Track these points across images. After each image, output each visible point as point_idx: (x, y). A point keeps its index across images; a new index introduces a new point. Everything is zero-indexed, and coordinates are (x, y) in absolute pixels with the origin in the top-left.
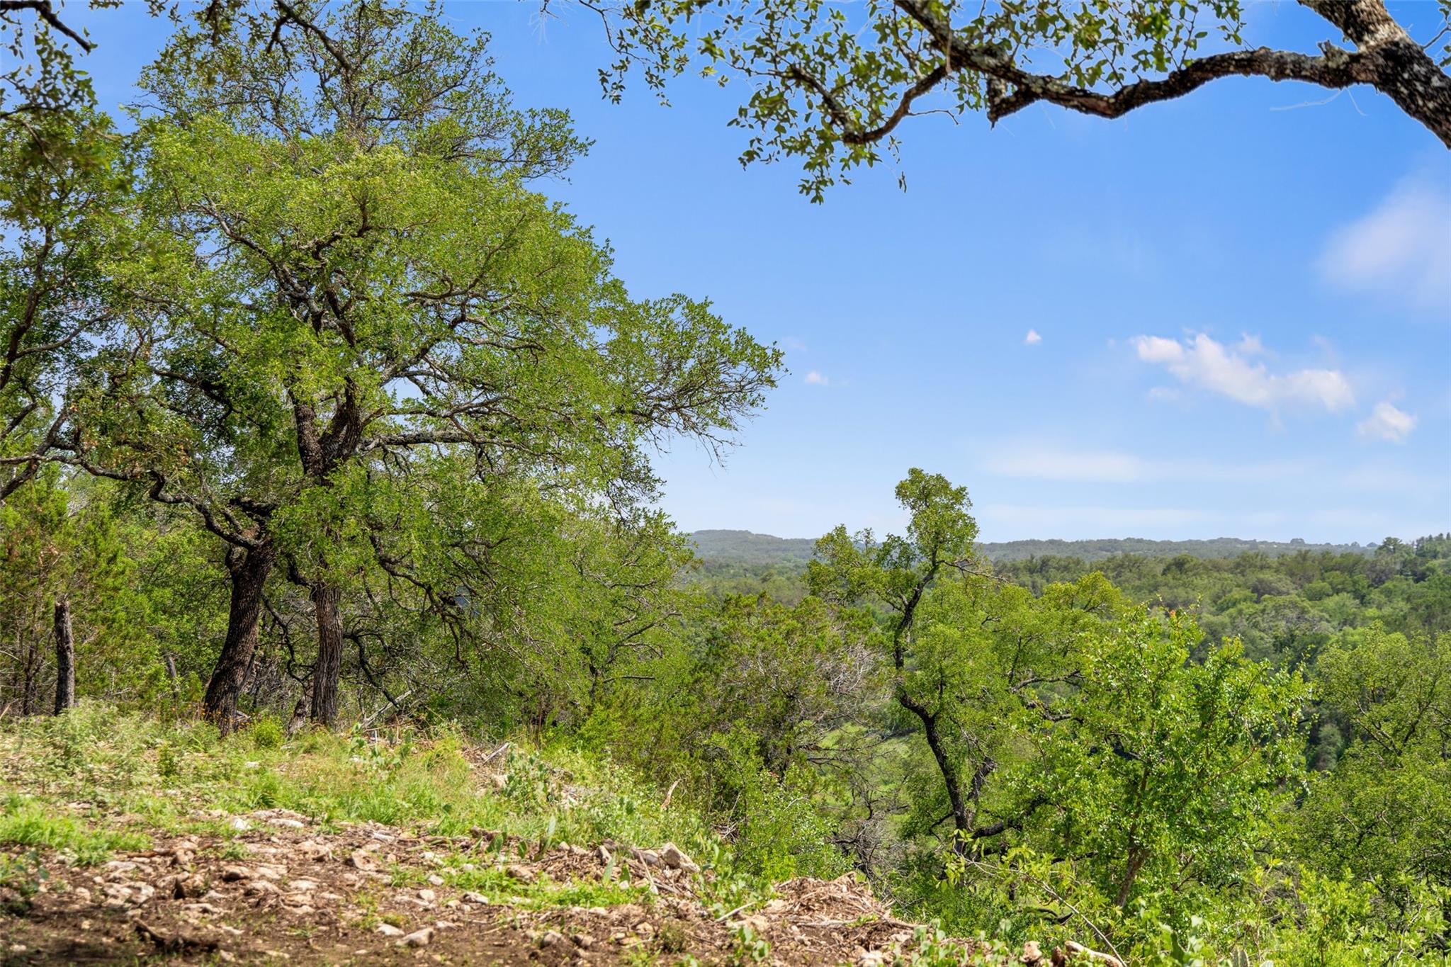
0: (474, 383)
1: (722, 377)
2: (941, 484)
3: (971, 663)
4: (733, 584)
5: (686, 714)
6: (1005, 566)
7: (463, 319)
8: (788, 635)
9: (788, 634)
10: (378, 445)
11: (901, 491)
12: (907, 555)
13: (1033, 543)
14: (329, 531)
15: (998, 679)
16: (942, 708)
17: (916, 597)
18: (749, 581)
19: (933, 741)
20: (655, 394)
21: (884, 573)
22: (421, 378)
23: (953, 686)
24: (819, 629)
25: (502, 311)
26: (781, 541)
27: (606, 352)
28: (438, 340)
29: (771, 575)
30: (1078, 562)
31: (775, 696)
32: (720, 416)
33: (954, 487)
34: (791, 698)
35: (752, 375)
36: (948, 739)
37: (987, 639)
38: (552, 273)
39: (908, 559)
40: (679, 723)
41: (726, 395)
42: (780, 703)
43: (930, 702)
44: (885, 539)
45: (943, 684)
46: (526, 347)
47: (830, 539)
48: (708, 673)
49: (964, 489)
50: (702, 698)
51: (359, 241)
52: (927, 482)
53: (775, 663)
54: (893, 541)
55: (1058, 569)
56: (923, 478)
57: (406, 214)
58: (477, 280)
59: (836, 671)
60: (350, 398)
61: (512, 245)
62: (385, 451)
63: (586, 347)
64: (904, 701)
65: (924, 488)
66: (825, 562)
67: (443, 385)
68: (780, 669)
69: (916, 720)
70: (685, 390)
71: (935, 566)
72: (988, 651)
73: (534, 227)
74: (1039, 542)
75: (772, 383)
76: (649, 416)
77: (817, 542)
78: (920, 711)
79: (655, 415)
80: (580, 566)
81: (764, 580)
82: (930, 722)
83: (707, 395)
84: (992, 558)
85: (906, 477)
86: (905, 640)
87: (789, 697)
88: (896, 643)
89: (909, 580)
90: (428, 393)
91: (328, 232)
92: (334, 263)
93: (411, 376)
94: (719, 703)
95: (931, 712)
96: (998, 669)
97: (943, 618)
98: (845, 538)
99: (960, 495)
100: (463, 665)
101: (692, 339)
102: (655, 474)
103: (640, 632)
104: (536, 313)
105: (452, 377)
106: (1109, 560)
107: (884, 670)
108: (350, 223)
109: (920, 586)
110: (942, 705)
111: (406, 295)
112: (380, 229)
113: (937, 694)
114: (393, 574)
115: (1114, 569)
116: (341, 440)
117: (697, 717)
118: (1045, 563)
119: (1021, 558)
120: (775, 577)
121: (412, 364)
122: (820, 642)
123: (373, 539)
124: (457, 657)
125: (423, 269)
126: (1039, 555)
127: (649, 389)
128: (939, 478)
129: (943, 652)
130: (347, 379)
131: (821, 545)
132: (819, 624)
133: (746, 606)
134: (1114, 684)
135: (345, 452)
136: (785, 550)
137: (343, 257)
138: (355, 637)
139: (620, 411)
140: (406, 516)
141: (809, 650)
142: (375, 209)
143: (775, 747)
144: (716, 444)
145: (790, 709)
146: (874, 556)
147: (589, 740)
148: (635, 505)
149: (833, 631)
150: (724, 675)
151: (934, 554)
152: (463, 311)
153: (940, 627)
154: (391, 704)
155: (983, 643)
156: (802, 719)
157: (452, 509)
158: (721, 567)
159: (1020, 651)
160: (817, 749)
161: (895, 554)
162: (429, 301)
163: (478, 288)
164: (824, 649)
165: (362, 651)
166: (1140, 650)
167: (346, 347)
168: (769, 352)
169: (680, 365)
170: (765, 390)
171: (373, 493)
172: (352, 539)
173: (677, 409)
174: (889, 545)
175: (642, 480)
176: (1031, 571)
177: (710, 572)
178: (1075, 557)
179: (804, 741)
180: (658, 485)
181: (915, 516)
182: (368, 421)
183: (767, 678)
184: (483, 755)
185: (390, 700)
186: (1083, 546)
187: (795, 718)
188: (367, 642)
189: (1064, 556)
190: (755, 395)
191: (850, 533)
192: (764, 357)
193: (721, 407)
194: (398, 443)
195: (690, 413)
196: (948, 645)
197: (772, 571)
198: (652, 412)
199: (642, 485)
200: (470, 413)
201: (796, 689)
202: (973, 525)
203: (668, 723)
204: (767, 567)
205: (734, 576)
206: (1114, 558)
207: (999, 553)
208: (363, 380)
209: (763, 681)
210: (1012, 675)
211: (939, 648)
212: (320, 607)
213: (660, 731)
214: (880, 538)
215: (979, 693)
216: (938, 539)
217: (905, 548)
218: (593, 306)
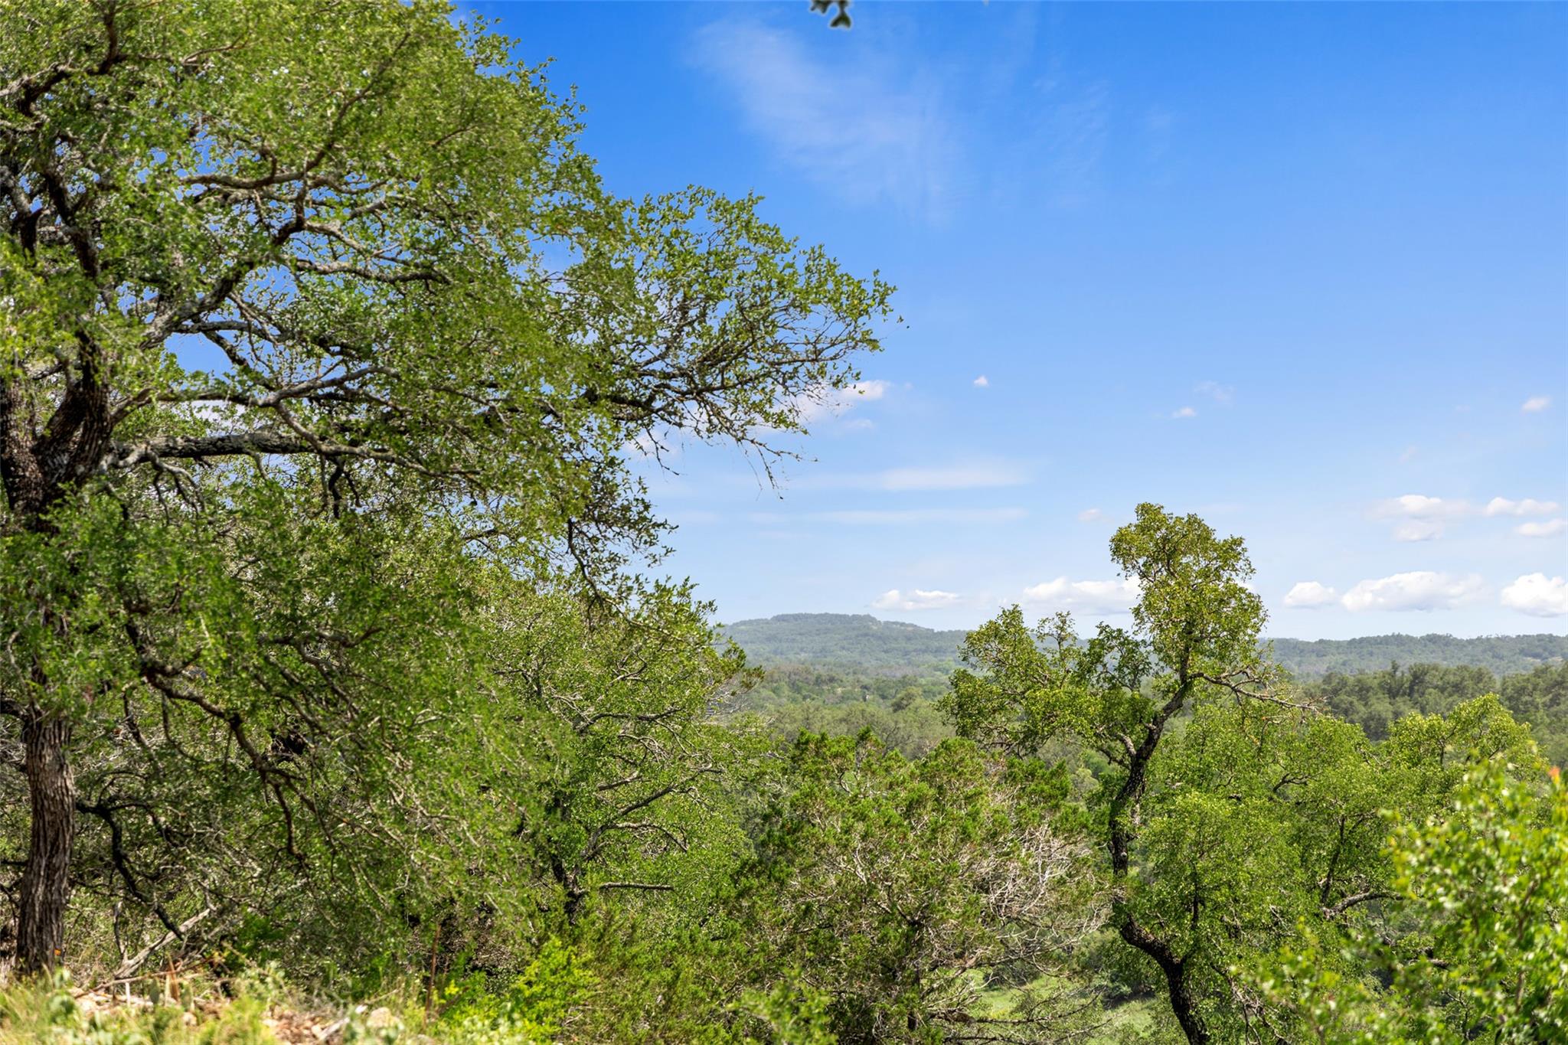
0: (323, 342)
1: (780, 335)
2: (1197, 534)
3: (1250, 862)
4: (841, 714)
5: (722, 953)
6: (1343, 683)
7: (299, 226)
8: (912, 807)
9: (910, 807)
10: (144, 458)
11: (1122, 547)
12: (1133, 665)
13: (1398, 640)
14: (49, 616)
15: (1300, 893)
16: (1197, 947)
17: (1151, 741)
18: (871, 709)
19: (1181, 1006)
20: (658, 366)
21: (1092, 695)
22: (228, 335)
23: (1217, 907)
24: (969, 799)
25: (372, 211)
26: (930, 635)
27: (564, 287)
28: (251, 265)
29: (910, 697)
30: (1479, 677)
31: (884, 922)
32: (776, 409)
33: (1221, 536)
34: (916, 926)
35: (837, 329)
36: (1209, 1004)
37: (1281, 819)
38: (460, 140)
39: (1136, 671)
40: (708, 970)
41: (785, 368)
42: (895, 932)
43: (1178, 937)
44: (1094, 634)
45: (1198, 900)
46: (414, 277)
47: (993, 632)
48: (763, 880)
49: (1238, 542)
50: (751, 923)
51: (105, 81)
52: (1170, 529)
53: (885, 861)
54: (1109, 637)
55: (1442, 690)
56: (1164, 521)
57: (188, 32)
58: (321, 155)
59: (998, 876)
60: (88, 369)
61: (386, 90)
62: (158, 468)
63: (525, 277)
64: (1128, 933)
65: (1165, 540)
66: (982, 672)
67: (266, 348)
68: (895, 874)
69: (1149, 968)
70: (714, 358)
71: (1186, 684)
72: (1282, 842)
73: (428, 57)
74: (1410, 639)
75: (873, 343)
76: (647, 406)
77: (969, 636)
78: (1158, 951)
79: (657, 404)
80: (536, 680)
81: (898, 707)
82: (1175, 972)
83: (753, 367)
84: (1322, 667)
85: (1131, 519)
86: (1131, 819)
87: (912, 924)
88: (1113, 824)
89: (1137, 709)
90: (241, 362)
91: (46, 66)
92: (57, 123)
93: (210, 331)
94: (783, 936)
95: (1179, 952)
96: (1300, 875)
97: (1202, 779)
98: (1021, 630)
99: (1231, 551)
100: (301, 865)
101: (728, 263)
102: (656, 515)
103: (646, 803)
104: (434, 215)
105: (285, 334)
106: (1538, 673)
107: (1090, 877)
108: (88, 48)
109: (1159, 721)
110: (1197, 941)
111: (190, 182)
112: (143, 61)
113: (1187, 921)
114: (170, 694)
115: (1547, 691)
116: (72, 447)
117: (742, 960)
118: (1418, 678)
119: (1375, 668)
120: (918, 701)
121: (212, 308)
122: (969, 824)
123: (132, 631)
124: (289, 848)
125: (223, 133)
126: (1407, 663)
127: (647, 356)
128: (1193, 521)
129: (1197, 843)
130: (80, 335)
131: (975, 642)
132: (970, 790)
133: (835, 756)
134: (1448, 904)
135: (81, 469)
136: (938, 651)
137: (71, 111)
138: (103, 811)
139: (592, 397)
140: (190, 588)
141: (951, 838)
142: (132, 23)
143: (886, 1016)
144: (770, 457)
145: (913, 943)
146: (1071, 664)
147: (530, 1002)
148: (621, 570)
149: (996, 802)
150: (795, 883)
151: (1184, 662)
152: (299, 210)
153: (1195, 797)
154: (171, 936)
155: (1274, 827)
156: (934, 967)
157: (278, 577)
158: (818, 681)
159: (1343, 841)
160: (965, 1019)
161: (1112, 659)
162: (240, 193)
163: (324, 171)
164: (979, 834)
165: (117, 836)
166: (1496, 843)
167: (78, 278)
168: (869, 288)
169: (703, 315)
170: (860, 357)
171: (133, 545)
172: (92, 630)
173: (698, 393)
174: (1102, 645)
175: (633, 525)
176: (1393, 693)
177: (798, 690)
178: (1474, 668)
179: (940, 1006)
180: (661, 532)
181: (1149, 593)
182: (122, 413)
183: (872, 889)
184: (316, 1029)
185: (171, 927)
186: (1491, 646)
187: (924, 964)
188: (129, 820)
189: (1452, 664)
190: (841, 365)
191: (1030, 622)
192: (858, 295)
193: (780, 389)
194: (184, 454)
195: (720, 403)
196: (1208, 830)
197: (914, 690)
198: (652, 399)
199: (633, 534)
200: (317, 399)
201: (926, 909)
202: (1256, 608)
203: (689, 971)
204: (904, 682)
205: (843, 699)
206: (1546, 670)
207: (1332, 660)
208: (111, 339)
209: (863, 895)
210: (1327, 886)
211: (1191, 834)
212: (34, 754)
213: (671, 985)
214: (1085, 631)
215: (1265, 920)
216: (1191, 637)
217: (1129, 647)
218: (539, 203)
